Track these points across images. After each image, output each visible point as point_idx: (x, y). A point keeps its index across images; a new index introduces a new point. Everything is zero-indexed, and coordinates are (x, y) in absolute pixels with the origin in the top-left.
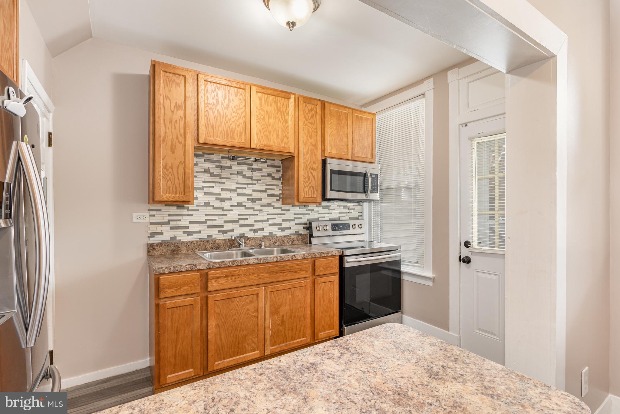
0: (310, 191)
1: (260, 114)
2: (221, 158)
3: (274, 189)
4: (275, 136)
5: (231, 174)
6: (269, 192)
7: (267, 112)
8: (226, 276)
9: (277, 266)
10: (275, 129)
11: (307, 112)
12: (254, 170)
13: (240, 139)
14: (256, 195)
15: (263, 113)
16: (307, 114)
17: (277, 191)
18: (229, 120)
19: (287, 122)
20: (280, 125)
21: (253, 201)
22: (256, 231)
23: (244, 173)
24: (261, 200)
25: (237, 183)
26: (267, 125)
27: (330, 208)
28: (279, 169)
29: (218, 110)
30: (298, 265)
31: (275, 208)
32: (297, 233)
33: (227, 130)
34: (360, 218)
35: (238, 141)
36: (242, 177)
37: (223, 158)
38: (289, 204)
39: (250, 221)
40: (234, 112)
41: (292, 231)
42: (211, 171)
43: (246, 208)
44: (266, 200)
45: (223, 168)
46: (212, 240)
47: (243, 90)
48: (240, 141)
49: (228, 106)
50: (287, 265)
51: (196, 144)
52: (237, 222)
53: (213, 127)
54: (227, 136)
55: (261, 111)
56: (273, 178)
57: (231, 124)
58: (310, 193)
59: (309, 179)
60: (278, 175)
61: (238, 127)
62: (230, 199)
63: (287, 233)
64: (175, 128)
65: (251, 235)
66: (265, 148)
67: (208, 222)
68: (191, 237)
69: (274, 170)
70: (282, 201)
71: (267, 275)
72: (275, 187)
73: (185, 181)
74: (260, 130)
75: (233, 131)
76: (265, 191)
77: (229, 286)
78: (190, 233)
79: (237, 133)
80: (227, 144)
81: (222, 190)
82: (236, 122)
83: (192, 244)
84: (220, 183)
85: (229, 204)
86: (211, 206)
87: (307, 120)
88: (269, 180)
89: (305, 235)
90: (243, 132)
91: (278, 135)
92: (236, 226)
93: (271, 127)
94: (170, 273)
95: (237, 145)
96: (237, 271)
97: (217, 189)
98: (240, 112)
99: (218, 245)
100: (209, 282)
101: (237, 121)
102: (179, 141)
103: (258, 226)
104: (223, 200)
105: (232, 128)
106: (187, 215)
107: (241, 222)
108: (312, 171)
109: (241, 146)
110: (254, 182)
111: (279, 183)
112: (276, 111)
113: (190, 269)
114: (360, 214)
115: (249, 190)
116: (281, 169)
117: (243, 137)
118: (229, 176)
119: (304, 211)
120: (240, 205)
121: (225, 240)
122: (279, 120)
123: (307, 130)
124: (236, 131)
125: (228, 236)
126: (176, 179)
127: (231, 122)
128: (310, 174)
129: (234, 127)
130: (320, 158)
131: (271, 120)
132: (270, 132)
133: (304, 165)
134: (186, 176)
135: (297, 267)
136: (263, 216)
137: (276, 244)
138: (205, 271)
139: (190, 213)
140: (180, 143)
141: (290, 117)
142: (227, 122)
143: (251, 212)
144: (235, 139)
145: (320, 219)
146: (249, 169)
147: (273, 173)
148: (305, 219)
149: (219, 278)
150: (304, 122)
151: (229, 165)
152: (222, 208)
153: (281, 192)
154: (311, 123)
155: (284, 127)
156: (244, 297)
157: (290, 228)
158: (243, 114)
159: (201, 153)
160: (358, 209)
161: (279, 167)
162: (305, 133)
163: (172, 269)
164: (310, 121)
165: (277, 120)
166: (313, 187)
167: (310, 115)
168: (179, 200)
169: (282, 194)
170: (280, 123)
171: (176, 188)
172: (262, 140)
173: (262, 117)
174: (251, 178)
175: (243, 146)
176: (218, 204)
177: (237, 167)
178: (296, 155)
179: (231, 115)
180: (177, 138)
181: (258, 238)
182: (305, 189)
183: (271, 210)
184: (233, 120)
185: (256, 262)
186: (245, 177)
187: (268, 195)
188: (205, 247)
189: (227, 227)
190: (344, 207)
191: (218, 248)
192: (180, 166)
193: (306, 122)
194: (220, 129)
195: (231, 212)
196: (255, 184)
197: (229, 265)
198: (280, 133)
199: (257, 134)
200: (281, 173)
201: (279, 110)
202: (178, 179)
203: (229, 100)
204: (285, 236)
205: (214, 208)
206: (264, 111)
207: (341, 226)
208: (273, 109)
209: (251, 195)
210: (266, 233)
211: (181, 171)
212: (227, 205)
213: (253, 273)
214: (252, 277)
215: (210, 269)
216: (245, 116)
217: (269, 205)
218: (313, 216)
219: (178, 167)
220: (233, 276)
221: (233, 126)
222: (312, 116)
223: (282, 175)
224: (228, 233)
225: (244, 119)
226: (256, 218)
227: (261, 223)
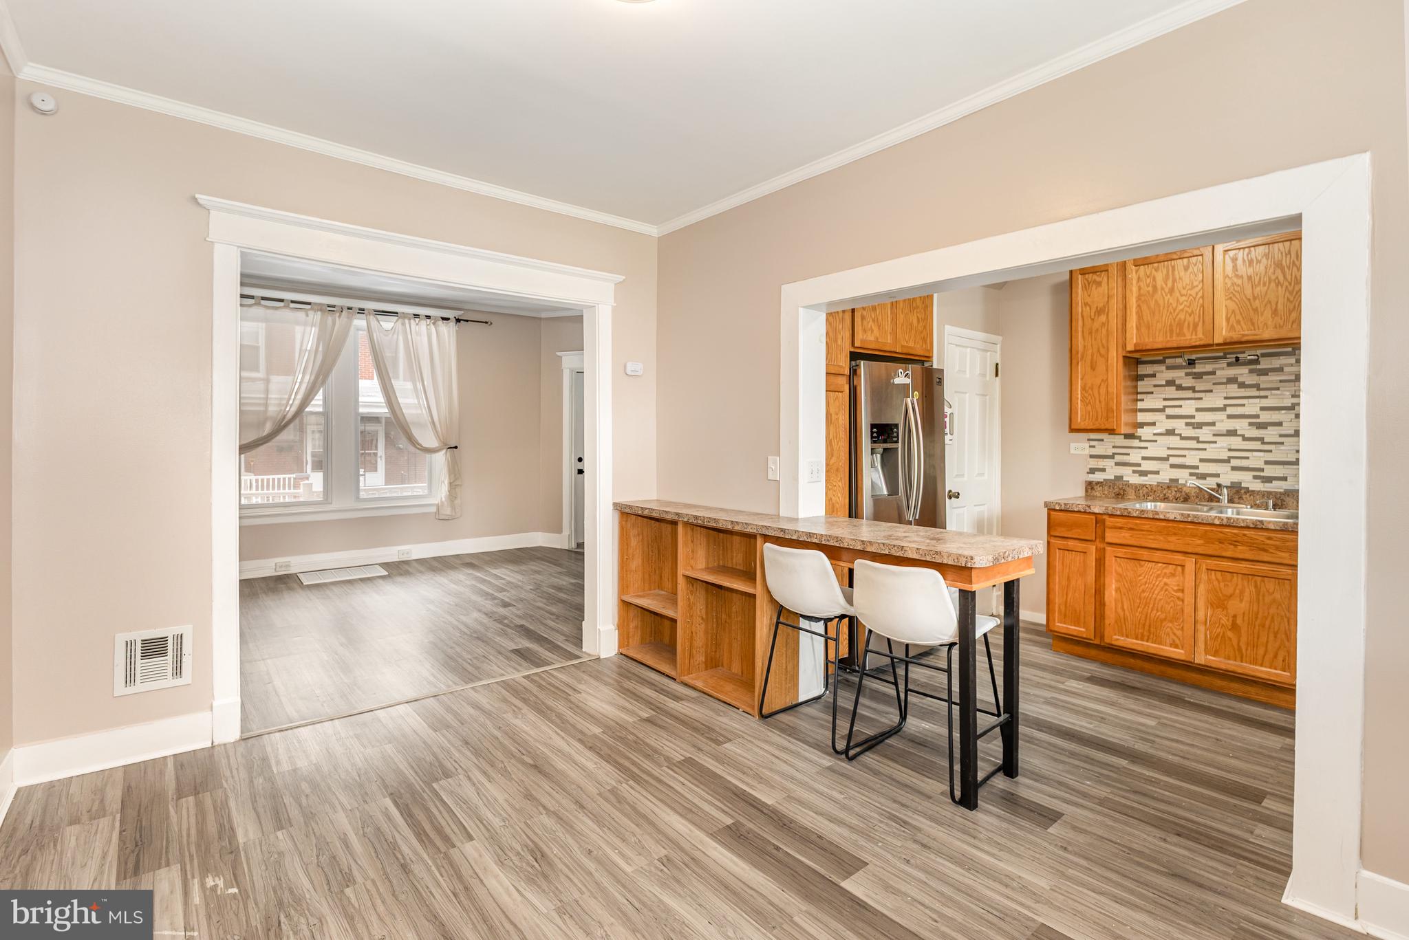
1: (1233, 284)
4: (1268, 313)
5: (1214, 384)
7: (1250, 278)
8: (1131, 529)
10: (1270, 302)
12: (1263, 372)
13: (1194, 333)
15: (1239, 282)
18: (1174, 310)
21: (1261, 426)
22: (1268, 479)
26: (1249, 300)
29: (1156, 301)
30: (1269, 538)
33: (1171, 325)
35: (1198, 338)
36: (1236, 386)
39: (1256, 462)
40: (1182, 295)
42: (1177, 382)
43: (1245, 438)
45: (1197, 375)
46: (1177, 487)
47: (1200, 257)
48: (1195, 336)
49: (1172, 291)
50: (1244, 535)
51: (1124, 354)
52: (1227, 461)
53: (1148, 326)
54: (1171, 334)
55: (1235, 280)
57: (1177, 315)
61: (1190, 315)
62: (1213, 424)
64: (1095, 339)
65: (1256, 486)
67: (1170, 458)
68: (1144, 478)
71: (1200, 542)
73: (1107, 403)
74: (1233, 311)
75: (1180, 325)
77: (1135, 543)
78: (1144, 473)
79: (1189, 326)
81: (1197, 410)
82: (1186, 309)
83: (1145, 488)
84: (1192, 399)
85: (1209, 432)
86: (1177, 435)
90: (1199, 321)
91: (1275, 312)
92: (1223, 468)
93: (1257, 301)
94: (1061, 510)
95: (1188, 343)
96: (1146, 524)
98: (1193, 292)
99: (1186, 494)
100: (1107, 530)
101: (1189, 307)
102: (1100, 354)
103: (1273, 471)
104: (1199, 426)
105: (1180, 319)
106: (1139, 448)
107: (1235, 462)
109: (1197, 343)
110: (1263, 393)
112: (1272, 270)
115: (1252, 408)
117: (1200, 329)
118: (1210, 387)
120: (1232, 433)
121: (1201, 489)
124: (1186, 323)
125: (1204, 484)
126: (1097, 401)
127: (1177, 311)
129: (1183, 317)
131: (1258, 290)
132: (1256, 310)
134: (1110, 397)
135: (1268, 542)
139: (1143, 444)
140: (1102, 356)
142: (1171, 313)
143: (1254, 445)
144: (1185, 335)
146: (1251, 371)
149: (1121, 528)
151: (1211, 370)
152: (1197, 439)
155: (1291, 293)
156: (1160, 565)
158: (1200, 294)
163: (1063, 506)
168: (1100, 427)
170: (1280, 288)
171: (1097, 412)
172: (1238, 327)
173: (1237, 289)
175: (1200, 343)
176: (1190, 432)
177: (1224, 372)
179: (1178, 300)
180: (1099, 351)
184: (1181, 307)
185: (1179, 518)
186: (1242, 385)
188: (1165, 495)
189: (1205, 468)
191: (1186, 499)
192: (1102, 384)
194: (1159, 326)
195: (1213, 445)
196: (1265, 397)
197: (1135, 515)
198: (1280, 307)
199: (1228, 320)
202: (1100, 402)
203: (1174, 281)
205: (1183, 438)
206: (1242, 277)
208: (1263, 268)
209: (1257, 416)
211: (1103, 391)
212: (1205, 433)
213: (1175, 534)
214: (1173, 539)
215: (1112, 515)
219: (1099, 387)
220: (1141, 530)
221: (1182, 316)
224: (1208, 479)
225: (1201, 301)
226: (1270, 457)
227: (1281, 467)
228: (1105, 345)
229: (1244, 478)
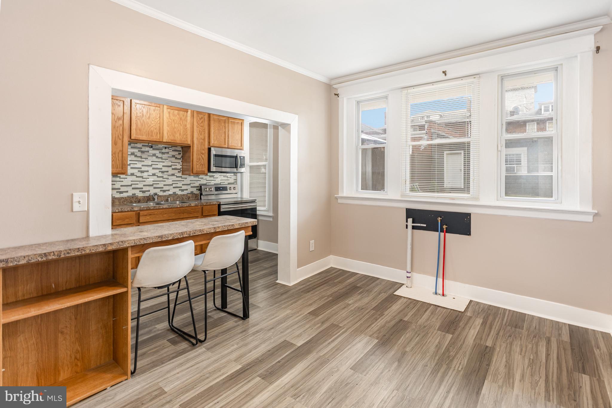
0: (200, 167)
1: (169, 121)
2: (141, 145)
3: (176, 165)
4: (178, 134)
5: (148, 156)
6: (173, 167)
7: (174, 120)
8: (150, 215)
10: (179, 130)
11: (199, 119)
12: (163, 153)
13: (156, 136)
14: (164, 169)
15: (170, 121)
16: (199, 121)
17: (179, 167)
18: (150, 126)
19: (186, 126)
20: (182, 127)
21: (163, 172)
22: (164, 191)
23: (157, 155)
24: (168, 172)
25: (152, 162)
26: (173, 128)
27: (215, 177)
28: (180, 152)
29: (143, 120)
30: (192, 209)
31: (177, 177)
32: (192, 193)
33: (149, 131)
34: (235, 183)
35: (155, 138)
36: (155, 157)
37: (143, 146)
38: (187, 174)
39: (161, 185)
40: (153, 121)
41: (189, 191)
42: (135, 154)
43: (158, 177)
44: (171, 172)
45: (143, 152)
46: (136, 197)
47: (159, 108)
48: (156, 138)
49: (149, 117)
50: (186, 209)
51: (129, 140)
52: (152, 185)
53: (140, 130)
54: (149, 135)
55: (169, 120)
56: (176, 158)
58: (200, 168)
59: (200, 160)
60: (179, 157)
61: (155, 129)
62: (148, 171)
63: (185, 192)
64: (117, 131)
65: (161, 194)
66: (172, 142)
67: (133, 185)
68: (121, 195)
69: (177, 153)
70: (182, 172)
71: (173, 215)
72: (177, 164)
73: (122, 161)
74: (169, 131)
75: (152, 132)
76: (171, 166)
77: (151, 220)
78: (121, 193)
79: (155, 133)
80: (149, 139)
81: (143, 165)
82: (154, 126)
83: (123, 198)
84: (141, 161)
85: (146, 174)
86: (135, 175)
87: (198, 124)
88: (173, 159)
89: (197, 194)
90: (158, 132)
91: (180, 134)
92: (151, 188)
93: (175, 129)
94: (119, 212)
95: (154, 140)
96: (156, 212)
97: (139, 165)
98: (156, 121)
99: (139, 199)
100: (141, 217)
101: (155, 126)
102: (119, 138)
103: (165, 188)
104: (142, 172)
105: (152, 130)
106: (119, 181)
107: (155, 186)
108: (202, 155)
109: (157, 141)
110: (163, 161)
111: (180, 161)
112: (179, 120)
113: (130, 210)
114: (235, 181)
115: (160, 165)
116: (181, 152)
117: (158, 135)
118: (147, 157)
119: (197, 179)
120: (154, 175)
121: (144, 197)
122: (181, 125)
123: (198, 130)
124: (154, 132)
125: (147, 194)
126: (117, 160)
127: (151, 127)
128: (201, 157)
130: (207, 147)
131: (176, 125)
132: (175, 132)
133: (197, 151)
134: (123, 158)
135: (192, 210)
136: (169, 182)
137: (178, 200)
138: (138, 212)
139: (121, 180)
140: (120, 139)
141: (188, 123)
142: (148, 127)
143: (161, 179)
144: (153, 136)
145: (207, 184)
146: (160, 152)
147: (176, 155)
148: (197, 184)
149: (146, 215)
150: (197, 126)
151: (147, 150)
152: (142, 177)
153: (181, 167)
154: (201, 126)
155: (184, 129)
157: (187, 190)
158: (159, 122)
160: (234, 177)
161: (180, 151)
162: (197, 132)
163: (120, 210)
164: (201, 125)
165: (180, 125)
166: (202, 164)
167: (201, 121)
169: (182, 168)
171: (117, 166)
172: (170, 137)
173: (170, 123)
174: (161, 158)
175: (159, 141)
176: (139, 174)
177: (152, 152)
178: (191, 145)
179: (151, 122)
180: (118, 136)
181: (165, 196)
182: (197, 166)
183: (174, 178)
184: (152, 125)
186: (157, 157)
187: (173, 169)
188: (131, 201)
189: (145, 189)
190: (224, 176)
191: (139, 201)
192: (120, 153)
193: (198, 126)
194: (144, 131)
195: (148, 179)
196: (164, 162)
197: (152, 208)
198: (181, 133)
199: (167, 134)
200: (181, 155)
201: (181, 119)
202: (119, 160)
203: (150, 114)
204: (184, 195)
205: (137, 177)
206: (171, 119)
207: (221, 188)
208: (177, 118)
209: (161, 169)
210: (170, 193)
211: (120, 155)
212: (145, 175)
213: (166, 213)
214: (165, 215)
215: (141, 210)
216: (160, 123)
217: (173, 175)
218: (203, 182)
219: (118, 154)
220: (154, 214)
221: (152, 129)
222: (202, 122)
223: (182, 156)
224: (146, 192)
225: (159, 125)
226: (165, 183)
227: (168, 186)
228: (122, 134)
229: (157, 191)
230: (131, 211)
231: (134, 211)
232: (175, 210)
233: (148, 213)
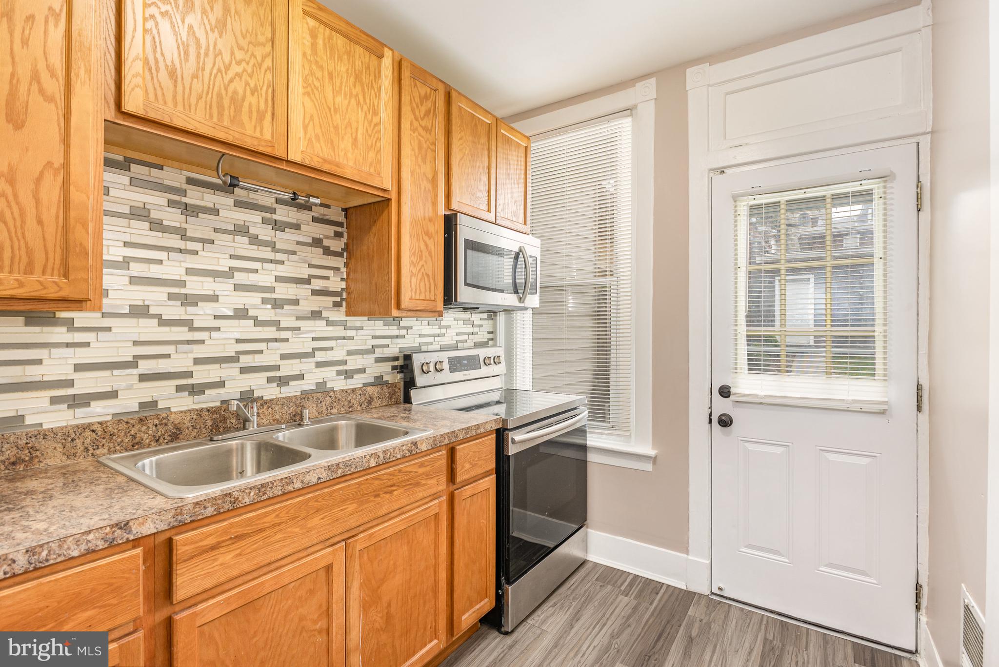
0: (422, 284)
1: (312, 73)
2: (184, 181)
3: (327, 278)
4: (348, 141)
5: (216, 230)
6: (317, 284)
7: (330, 75)
8: (239, 538)
9: (376, 478)
10: (350, 123)
11: (417, 100)
12: (278, 226)
13: (258, 129)
14: (284, 291)
15: (319, 74)
16: (417, 106)
17: (336, 283)
18: (227, 68)
19: (376, 113)
20: (361, 115)
21: (277, 304)
22: (283, 381)
23: (252, 231)
24: (296, 302)
25: (232, 257)
26: (330, 109)
28: (339, 229)
30: (422, 465)
31: (329, 323)
32: (379, 381)
34: (491, 342)
35: (251, 134)
36: (246, 240)
37: (190, 181)
38: (362, 314)
39: (270, 357)
40: (240, 47)
41: (368, 377)
42: (154, 215)
43: (258, 323)
44: (309, 304)
45: (188, 210)
46: (157, 417)
48: (258, 134)
50: (400, 471)
51: (111, 115)
52: (235, 359)
53: (172, 73)
54: (221, 115)
55: (314, 67)
56: (327, 251)
57: (231, 81)
58: (423, 290)
59: (421, 257)
60: (337, 245)
61: (253, 94)
62: (214, 298)
63: (357, 381)
64: (25, 43)
65: (271, 392)
66: (325, 168)
67: (141, 363)
68: (80, 412)
69: (330, 230)
70: (348, 307)
71: (351, 507)
72: (330, 273)
73: (66, 230)
74: (312, 117)
75: (237, 102)
76: (307, 281)
77: (246, 567)
78: (79, 401)
79: (250, 112)
80: (220, 135)
81: (189, 271)
82: (245, 76)
84: (181, 251)
85: (209, 312)
86: (154, 316)
87: (416, 119)
88: (316, 256)
89: (394, 385)
90: (266, 111)
91: (355, 140)
92: (229, 372)
93: (338, 116)
95: (249, 143)
96: (269, 514)
97: (173, 269)
98: (258, 52)
99: (176, 427)
100: (179, 567)
101: (251, 76)
103: (289, 368)
104: (190, 300)
105: (235, 92)
106: (68, 345)
107: (245, 360)
108: (426, 238)
109: (261, 149)
110: (279, 256)
111: (339, 262)
112: (352, 79)
113: (101, 545)
114: (491, 336)
115: (265, 278)
116: (343, 230)
117: (267, 122)
118: (210, 235)
119: (393, 331)
120: (241, 314)
121: (199, 412)
122: (358, 103)
123: (416, 142)
124: (246, 104)
125: (211, 399)
126: (30, 220)
128: (423, 247)
129: (241, 91)
130: (442, 211)
131: (339, 99)
132: (336, 128)
133: (411, 223)
134: (73, 214)
135: (421, 470)
136: (300, 343)
137: (334, 411)
138: (167, 535)
140: (49, 98)
141: (382, 103)
142: (219, 70)
143: (270, 332)
144: (242, 125)
145: (424, 348)
146: (265, 221)
147: (327, 237)
148: (394, 350)
149: (213, 548)
150: (411, 124)
151: (210, 205)
152: (189, 324)
153: (343, 285)
154: (425, 129)
155: (369, 122)
156: (292, 585)
157: (363, 371)
158: (268, 63)
159: (121, 158)
160: (487, 325)
161: (340, 225)
162: (413, 150)
163: (21, 558)
164: (423, 123)
165: (353, 101)
166: (428, 276)
167: (423, 109)
168: (39, 294)
169: (347, 289)
170: (360, 110)
171: (29, 253)
172: (316, 145)
173: (317, 84)
174: (272, 246)
175: (268, 150)
176: (175, 311)
177: (231, 215)
178: (394, 196)
179: (233, 53)
180: (36, 77)
181: (289, 399)
182: (414, 280)
183: (319, 327)
184: (239, 69)
186: (254, 240)
187: (315, 293)
188: (134, 437)
189: (202, 375)
190: (466, 322)
191: (175, 436)
192: (49, 175)
193: (416, 124)
194: (197, 86)
195: (214, 334)
196: (282, 263)
197: (247, 500)
198: (360, 137)
199: (305, 127)
200: (344, 240)
201: (358, 78)
204: (353, 390)
206: (321, 68)
207: (465, 362)
208: (344, 69)
209: (272, 290)
210: (308, 384)
211: (52, 192)
212: (202, 314)
213: (318, 510)
214: (315, 521)
215: (180, 526)
216: (272, 69)
217: (316, 315)
218: (409, 342)
219: (38, 181)
220: (261, 530)
221: (238, 86)
222: (427, 113)
223: (347, 244)
224: (207, 392)
225: (269, 76)
226: (285, 348)
227: (297, 360)
228: (61, 73)
229: (258, 384)
230: (112, 546)
231: (136, 543)
232: (359, 484)
233: (225, 531)
